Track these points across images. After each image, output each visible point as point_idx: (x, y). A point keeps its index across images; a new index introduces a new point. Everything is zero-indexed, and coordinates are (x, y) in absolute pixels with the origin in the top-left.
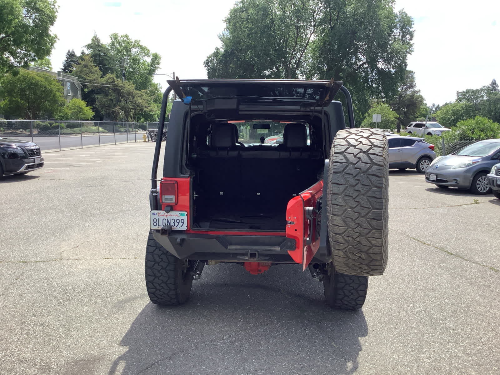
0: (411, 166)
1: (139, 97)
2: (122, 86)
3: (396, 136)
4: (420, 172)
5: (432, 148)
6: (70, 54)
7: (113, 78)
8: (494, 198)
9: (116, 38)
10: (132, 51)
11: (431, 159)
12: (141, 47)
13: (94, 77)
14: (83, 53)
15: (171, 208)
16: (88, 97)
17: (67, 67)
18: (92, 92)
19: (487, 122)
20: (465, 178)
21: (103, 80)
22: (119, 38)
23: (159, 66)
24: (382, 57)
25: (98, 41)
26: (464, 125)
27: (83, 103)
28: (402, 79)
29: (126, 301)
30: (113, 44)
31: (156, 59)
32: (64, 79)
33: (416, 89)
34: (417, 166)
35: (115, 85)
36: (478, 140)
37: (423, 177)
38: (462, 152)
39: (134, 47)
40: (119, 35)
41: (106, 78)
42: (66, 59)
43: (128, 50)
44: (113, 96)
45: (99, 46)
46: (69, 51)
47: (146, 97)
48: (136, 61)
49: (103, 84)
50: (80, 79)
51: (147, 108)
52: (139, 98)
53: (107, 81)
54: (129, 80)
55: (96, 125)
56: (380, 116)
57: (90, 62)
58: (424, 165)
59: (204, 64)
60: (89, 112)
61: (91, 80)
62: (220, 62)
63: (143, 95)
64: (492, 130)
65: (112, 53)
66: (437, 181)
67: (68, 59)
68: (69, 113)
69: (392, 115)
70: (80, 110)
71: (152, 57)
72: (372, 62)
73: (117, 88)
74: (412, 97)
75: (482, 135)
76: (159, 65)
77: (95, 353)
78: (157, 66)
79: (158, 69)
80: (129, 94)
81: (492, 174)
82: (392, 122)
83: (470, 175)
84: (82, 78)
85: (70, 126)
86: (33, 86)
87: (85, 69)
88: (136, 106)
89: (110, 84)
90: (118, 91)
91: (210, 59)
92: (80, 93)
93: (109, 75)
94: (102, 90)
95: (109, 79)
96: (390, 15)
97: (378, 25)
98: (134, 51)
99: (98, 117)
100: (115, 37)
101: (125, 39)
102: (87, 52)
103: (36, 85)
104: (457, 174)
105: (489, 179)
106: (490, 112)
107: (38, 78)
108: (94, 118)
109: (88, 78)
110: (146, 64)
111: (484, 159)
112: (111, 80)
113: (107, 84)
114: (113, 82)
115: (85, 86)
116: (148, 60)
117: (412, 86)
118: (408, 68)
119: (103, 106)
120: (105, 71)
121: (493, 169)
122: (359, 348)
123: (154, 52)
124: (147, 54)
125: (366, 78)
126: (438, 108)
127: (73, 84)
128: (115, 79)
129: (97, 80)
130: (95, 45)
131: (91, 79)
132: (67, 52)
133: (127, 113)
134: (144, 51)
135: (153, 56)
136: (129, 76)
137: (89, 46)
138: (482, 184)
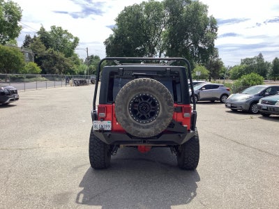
0: (217, 99)
2: (57, 55)
3: (209, 83)
4: (222, 102)
5: (228, 90)
6: (27, 37)
7: (52, 51)
8: (261, 116)
10: (63, 36)
11: (228, 96)
12: (68, 33)
14: (35, 36)
15: (103, 119)
16: (38, 61)
17: (26, 44)
18: (41, 58)
19: (257, 76)
20: (246, 105)
21: (47, 52)
22: (56, 29)
23: (78, 44)
24: (201, 40)
25: (44, 30)
26: (245, 78)
27: (35, 65)
28: (212, 52)
29: (77, 167)
30: (52, 31)
31: (77, 40)
32: (25, 51)
33: (219, 58)
34: (221, 99)
36: (252, 85)
37: (224, 105)
38: (245, 92)
39: (64, 33)
40: (56, 27)
41: (48, 50)
43: (60, 35)
44: (52, 61)
45: (44, 32)
46: (27, 35)
47: (71, 61)
48: (65, 41)
49: (46, 54)
50: (34, 51)
51: (72, 67)
52: (67, 62)
54: (61, 51)
55: (42, 76)
56: (200, 72)
57: (39, 41)
58: (224, 99)
59: (104, 43)
60: (39, 69)
61: (40, 52)
62: (113, 42)
63: (69, 60)
64: (260, 80)
65: (52, 37)
66: (231, 107)
67: (26, 40)
68: (28, 70)
69: (206, 72)
70: (34, 68)
72: (196, 43)
73: (55, 56)
74: (217, 62)
75: (255, 83)
77: (67, 190)
80: (61, 59)
81: (259, 104)
82: (207, 76)
83: (248, 104)
85: (28, 77)
86: (7, 55)
87: (36, 45)
88: (66, 66)
90: (55, 58)
91: (107, 40)
92: (33, 59)
93: (50, 49)
94: (45, 57)
95: (50, 51)
96: (205, 18)
97: (198, 24)
99: (44, 72)
100: (53, 28)
101: (59, 29)
102: (37, 36)
103: (9, 54)
104: (241, 104)
105: (258, 106)
106: (258, 70)
107: (10, 50)
108: (42, 73)
109: (38, 50)
110: (71, 43)
111: (255, 96)
113: (49, 54)
114: (52, 53)
115: (36, 55)
116: (72, 40)
117: (217, 56)
118: (215, 47)
119: (47, 66)
120: (47, 47)
121: (260, 101)
122: (196, 187)
124: (71, 38)
125: (192, 52)
126: (231, 68)
127: (30, 54)
128: (54, 51)
129: (43, 51)
130: (42, 32)
133: (60, 70)
134: (70, 36)
135: (75, 38)
136: (61, 50)
137: (39, 33)
138: (254, 109)
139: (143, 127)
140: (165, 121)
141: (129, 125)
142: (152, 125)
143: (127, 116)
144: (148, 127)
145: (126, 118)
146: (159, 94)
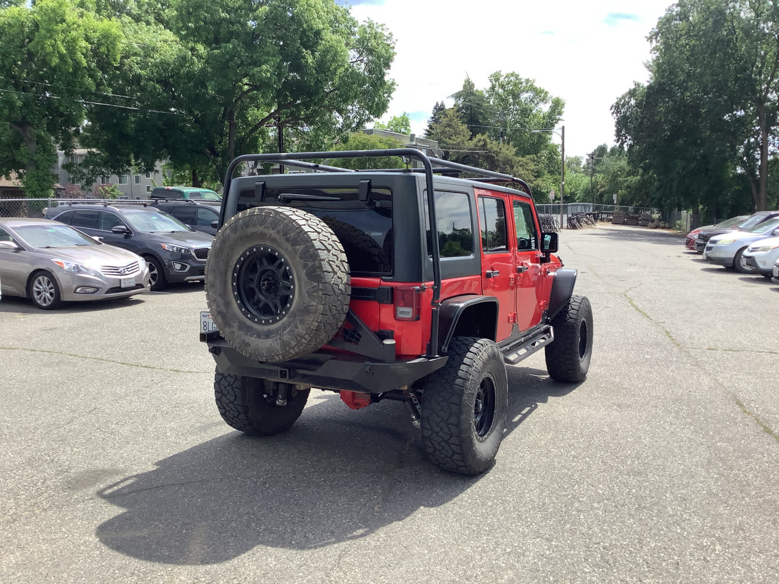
1: (521, 166)
2: (496, 151)
6: (438, 108)
7: (485, 140)
9: (497, 80)
10: (521, 97)
12: (535, 90)
13: (459, 140)
21: (471, 144)
22: (502, 79)
23: (561, 117)
25: (472, 86)
30: (493, 88)
31: (557, 107)
32: (419, 144)
35: (487, 150)
39: (524, 90)
40: (502, 73)
41: (475, 140)
42: (433, 115)
43: (516, 96)
45: (472, 94)
46: (437, 104)
48: (525, 112)
49: (470, 149)
50: (442, 144)
51: (532, 183)
52: (520, 168)
53: (476, 145)
57: (455, 118)
59: (611, 109)
61: (454, 144)
62: (638, 105)
63: (527, 164)
65: (491, 102)
67: (435, 115)
71: (550, 104)
73: (490, 154)
76: (560, 115)
78: (558, 117)
79: (559, 121)
80: (507, 162)
84: (444, 142)
87: (448, 129)
89: (479, 149)
90: (491, 159)
91: (623, 101)
93: (479, 136)
94: (469, 159)
95: (479, 141)
98: (524, 96)
100: (495, 77)
101: (512, 78)
109: (451, 142)
110: (542, 115)
112: (482, 143)
113: (476, 150)
114: (484, 146)
116: (545, 108)
120: (474, 131)
123: (554, 97)
124: (544, 100)
128: (488, 141)
129: (463, 143)
130: (467, 92)
131: (455, 142)
132: (435, 104)
134: (540, 94)
135: (553, 102)
137: (457, 96)
139: (259, 336)
140: (302, 321)
141: (230, 326)
142: (276, 331)
143: (227, 304)
144: (267, 335)
145: (223, 308)
146: (290, 248)
